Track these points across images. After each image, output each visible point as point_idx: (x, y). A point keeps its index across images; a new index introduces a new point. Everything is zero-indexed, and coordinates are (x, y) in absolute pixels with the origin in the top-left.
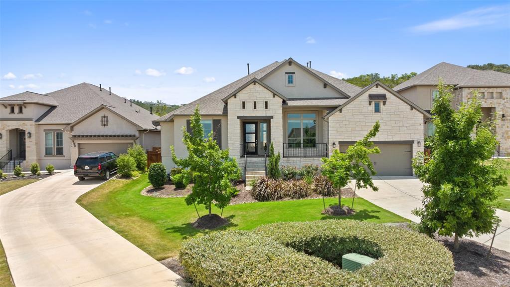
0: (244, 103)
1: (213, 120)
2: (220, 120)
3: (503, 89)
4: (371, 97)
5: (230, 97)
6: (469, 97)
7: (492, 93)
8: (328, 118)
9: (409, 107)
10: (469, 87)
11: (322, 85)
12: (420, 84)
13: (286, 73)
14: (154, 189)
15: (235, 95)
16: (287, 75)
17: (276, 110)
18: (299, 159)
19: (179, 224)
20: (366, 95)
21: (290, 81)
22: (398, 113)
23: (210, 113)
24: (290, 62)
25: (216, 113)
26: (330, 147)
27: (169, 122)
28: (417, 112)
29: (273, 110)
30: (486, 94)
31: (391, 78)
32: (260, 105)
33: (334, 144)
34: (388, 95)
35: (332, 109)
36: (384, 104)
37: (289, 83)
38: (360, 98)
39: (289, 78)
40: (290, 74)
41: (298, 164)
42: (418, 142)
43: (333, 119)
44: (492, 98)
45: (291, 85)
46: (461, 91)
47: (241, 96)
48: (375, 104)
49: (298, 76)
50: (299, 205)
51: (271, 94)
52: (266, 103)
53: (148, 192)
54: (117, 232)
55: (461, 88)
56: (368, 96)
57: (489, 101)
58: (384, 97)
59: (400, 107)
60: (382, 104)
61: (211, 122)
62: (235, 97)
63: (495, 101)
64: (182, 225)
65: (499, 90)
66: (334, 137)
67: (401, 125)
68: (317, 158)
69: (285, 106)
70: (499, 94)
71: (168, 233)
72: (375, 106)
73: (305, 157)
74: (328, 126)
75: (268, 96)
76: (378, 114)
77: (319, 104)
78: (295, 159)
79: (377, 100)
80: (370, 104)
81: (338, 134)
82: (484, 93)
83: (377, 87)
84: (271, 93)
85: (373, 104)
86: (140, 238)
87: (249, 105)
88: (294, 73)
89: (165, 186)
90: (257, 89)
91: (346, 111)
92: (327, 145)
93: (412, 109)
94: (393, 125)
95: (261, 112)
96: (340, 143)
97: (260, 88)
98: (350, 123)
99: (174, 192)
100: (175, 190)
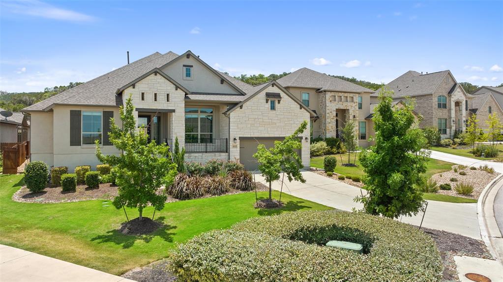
0: (143, 94)
1: (104, 112)
2: (113, 112)
3: (354, 94)
4: (268, 95)
5: (127, 87)
6: (331, 99)
7: (347, 97)
8: (229, 114)
9: (299, 106)
10: (331, 91)
11: (219, 81)
12: (293, 85)
13: (184, 66)
14: (29, 194)
15: (134, 86)
16: (185, 68)
17: (177, 103)
18: (201, 154)
19: (102, 231)
20: (263, 94)
21: (188, 75)
22: (290, 111)
23: (101, 104)
24: (189, 55)
25: (108, 104)
26: (231, 143)
27: (47, 112)
28: (305, 111)
29: (175, 103)
30: (342, 97)
31: (241, 78)
32: (161, 97)
33: (235, 139)
34: (282, 94)
35: (233, 105)
36: (279, 103)
37: (187, 76)
38: (259, 96)
39: (187, 71)
40: (188, 67)
41: (200, 159)
42: (306, 138)
43: (234, 114)
44: (347, 101)
45: (188, 78)
46: (325, 95)
47: (141, 87)
48: (271, 102)
49: (196, 70)
50: (226, 201)
51: (173, 87)
52: (168, 95)
53: (24, 197)
54: (26, 250)
55: (325, 91)
56: (265, 94)
57: (345, 104)
58: (278, 96)
59: (291, 106)
60: (276, 102)
61: (101, 114)
62: (134, 88)
63: (349, 104)
64: (108, 232)
65: (351, 95)
66: (235, 133)
67: (292, 122)
68: (218, 154)
69: (187, 100)
70: (351, 98)
71: (99, 243)
72: (271, 104)
73: (206, 152)
74: (229, 122)
75: (170, 88)
76: (274, 112)
77: (220, 99)
78: (196, 155)
79: (272, 98)
80: (267, 102)
81: (238, 130)
82: (341, 96)
83: (273, 86)
84: (173, 85)
85: (269, 102)
86: (68, 253)
87: (149, 97)
88: (192, 66)
89: (45, 190)
90: (158, 80)
91: (245, 108)
92: (227, 141)
93: (301, 109)
94: (286, 122)
95: (161, 105)
96: (240, 138)
97: (161, 79)
98: (250, 119)
99: (63, 196)
100: (63, 192)
